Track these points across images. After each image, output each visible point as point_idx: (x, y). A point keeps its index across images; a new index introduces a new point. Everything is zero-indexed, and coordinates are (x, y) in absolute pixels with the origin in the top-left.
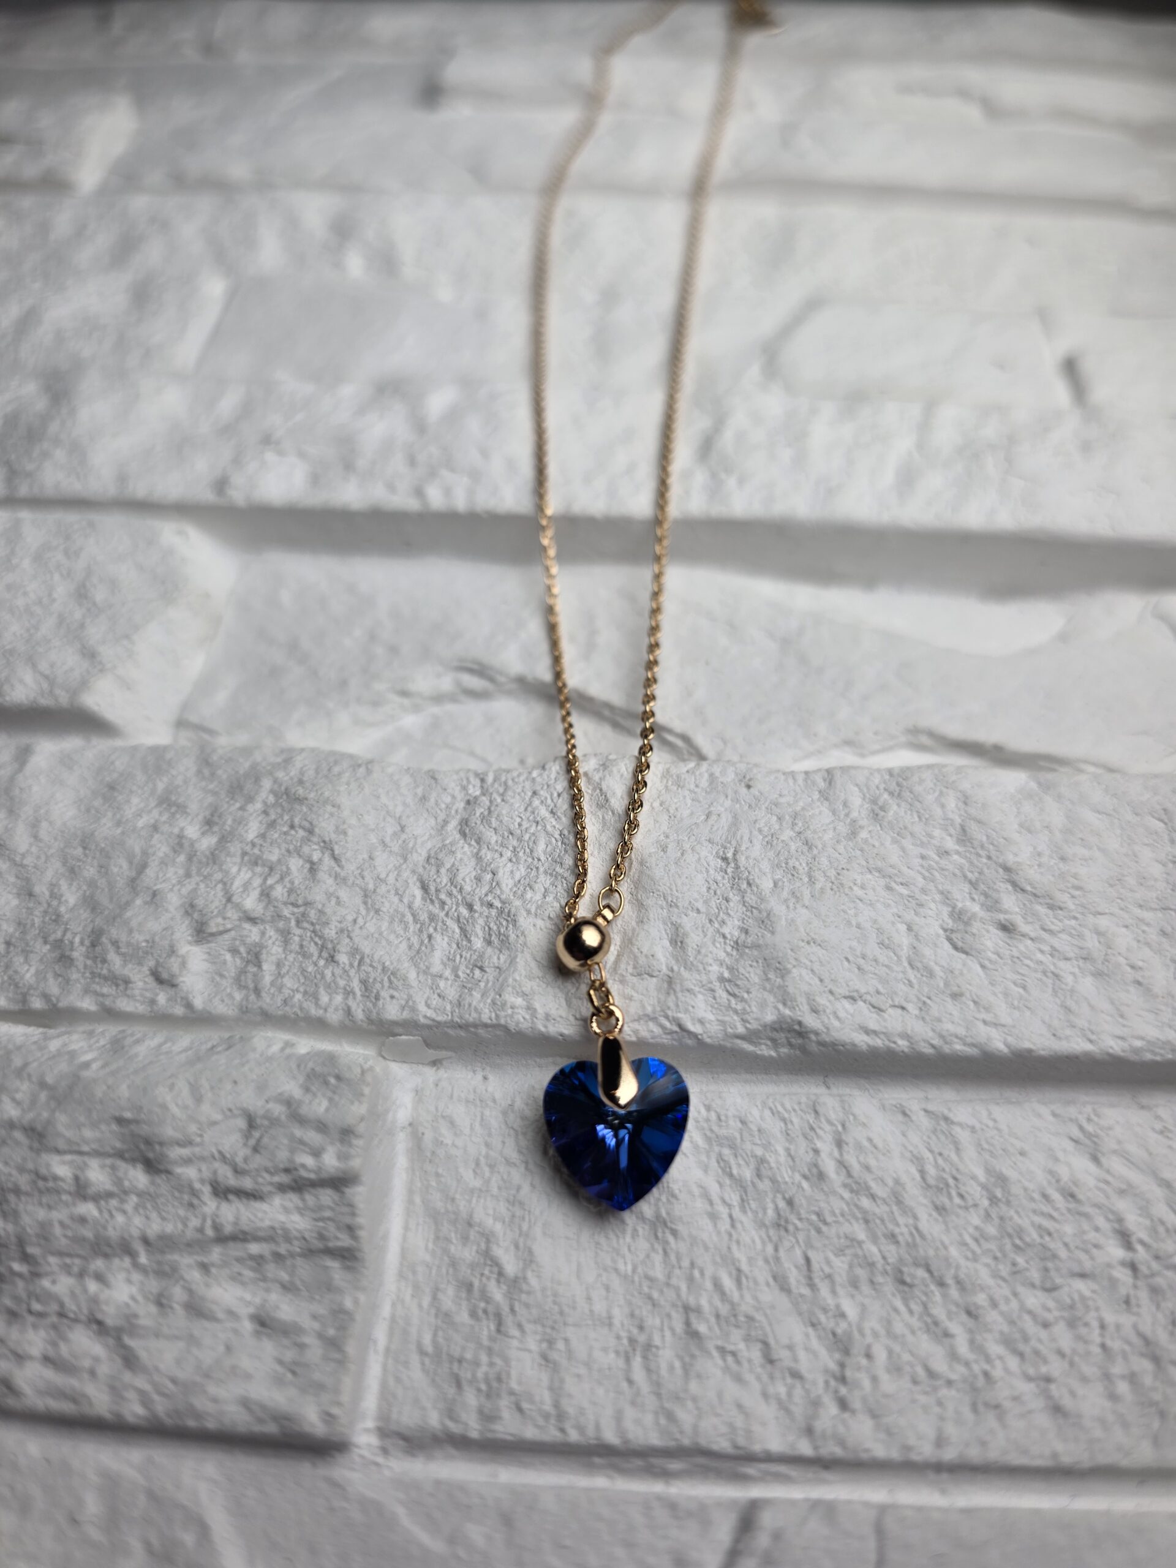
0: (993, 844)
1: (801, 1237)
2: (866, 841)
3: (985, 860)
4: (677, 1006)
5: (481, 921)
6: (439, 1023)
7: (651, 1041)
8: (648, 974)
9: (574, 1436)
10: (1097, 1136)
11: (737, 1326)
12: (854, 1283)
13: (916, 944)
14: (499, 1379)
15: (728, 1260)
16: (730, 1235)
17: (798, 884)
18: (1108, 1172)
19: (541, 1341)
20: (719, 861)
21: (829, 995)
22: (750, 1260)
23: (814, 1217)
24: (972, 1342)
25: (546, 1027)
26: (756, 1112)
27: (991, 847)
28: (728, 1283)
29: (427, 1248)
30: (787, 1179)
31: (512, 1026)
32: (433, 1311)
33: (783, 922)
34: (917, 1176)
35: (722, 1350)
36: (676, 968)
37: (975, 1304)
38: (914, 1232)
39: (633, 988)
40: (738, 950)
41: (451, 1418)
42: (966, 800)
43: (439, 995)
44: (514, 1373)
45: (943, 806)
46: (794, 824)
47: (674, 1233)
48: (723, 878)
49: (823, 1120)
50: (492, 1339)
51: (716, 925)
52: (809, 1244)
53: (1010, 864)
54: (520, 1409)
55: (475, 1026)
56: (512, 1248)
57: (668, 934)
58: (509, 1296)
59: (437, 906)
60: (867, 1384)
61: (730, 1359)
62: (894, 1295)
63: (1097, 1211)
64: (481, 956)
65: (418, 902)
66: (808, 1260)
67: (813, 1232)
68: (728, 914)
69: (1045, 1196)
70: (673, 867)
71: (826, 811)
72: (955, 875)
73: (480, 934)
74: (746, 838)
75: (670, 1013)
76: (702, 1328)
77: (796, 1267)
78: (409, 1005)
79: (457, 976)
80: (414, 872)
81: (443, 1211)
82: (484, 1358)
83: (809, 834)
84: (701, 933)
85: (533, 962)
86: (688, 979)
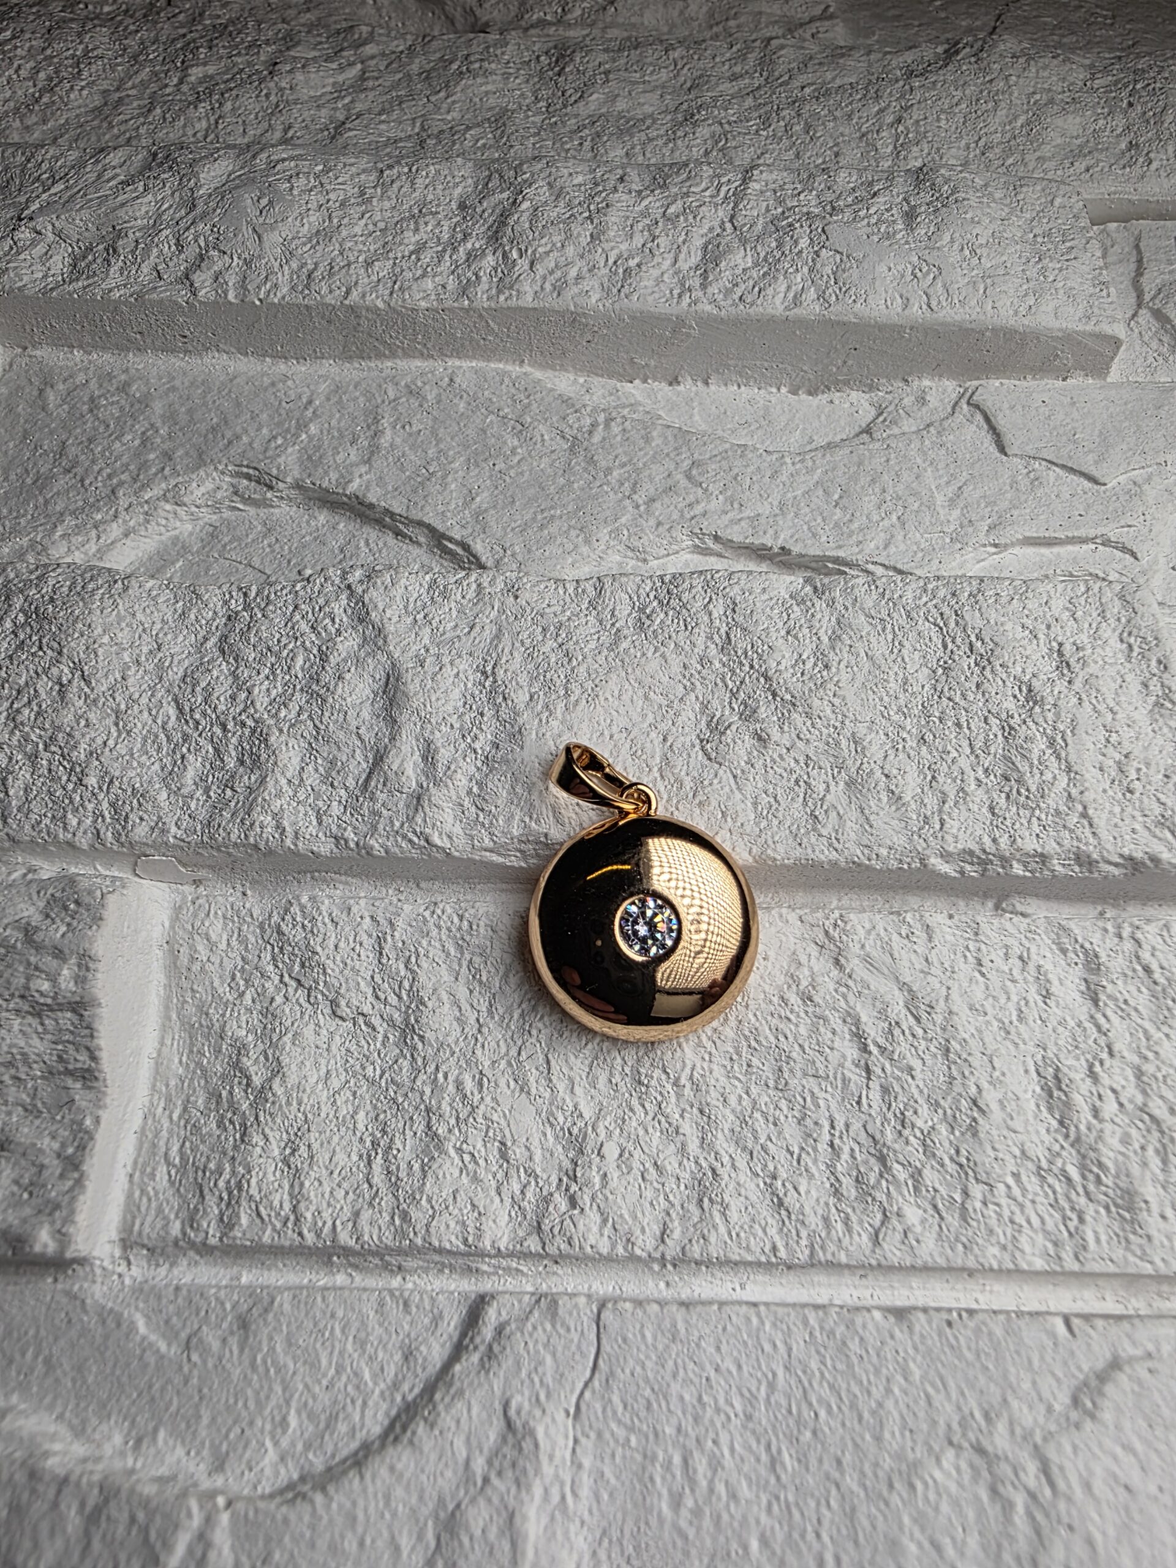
0: (757, 653)
2: (626, 651)
3: (747, 669)
4: (425, 821)
5: (234, 741)
6: (189, 842)
7: (401, 855)
8: (399, 791)
9: (310, 1239)
10: (841, 941)
11: (476, 1128)
12: (593, 1083)
13: (670, 754)
15: (472, 1064)
16: (476, 1039)
17: (553, 697)
18: (850, 976)
19: (284, 1148)
20: (479, 675)
22: (494, 1064)
24: (703, 1139)
25: (296, 844)
27: (755, 655)
28: (470, 1085)
29: (181, 1062)
31: (262, 845)
32: (182, 1123)
33: (533, 735)
35: (459, 1151)
36: (425, 784)
37: (708, 1104)
39: (384, 806)
40: (488, 765)
43: (190, 816)
44: (254, 1181)
46: (557, 635)
47: (422, 1038)
48: (481, 692)
51: (469, 740)
53: (771, 672)
54: (259, 1214)
55: (225, 844)
56: (262, 1059)
57: (420, 750)
58: (255, 1106)
59: (191, 726)
60: (597, 1181)
61: (467, 1158)
62: (632, 1095)
63: (836, 1014)
64: (233, 776)
65: (172, 723)
68: (482, 729)
69: (784, 1000)
70: (429, 682)
71: (593, 621)
72: (716, 684)
73: (233, 753)
74: (507, 651)
75: (418, 830)
76: (441, 1130)
77: (537, 1069)
78: (159, 827)
79: (208, 796)
80: (168, 691)
81: (197, 1025)
82: (227, 1167)
83: (571, 645)
84: (452, 749)
85: (283, 782)
86: (437, 795)
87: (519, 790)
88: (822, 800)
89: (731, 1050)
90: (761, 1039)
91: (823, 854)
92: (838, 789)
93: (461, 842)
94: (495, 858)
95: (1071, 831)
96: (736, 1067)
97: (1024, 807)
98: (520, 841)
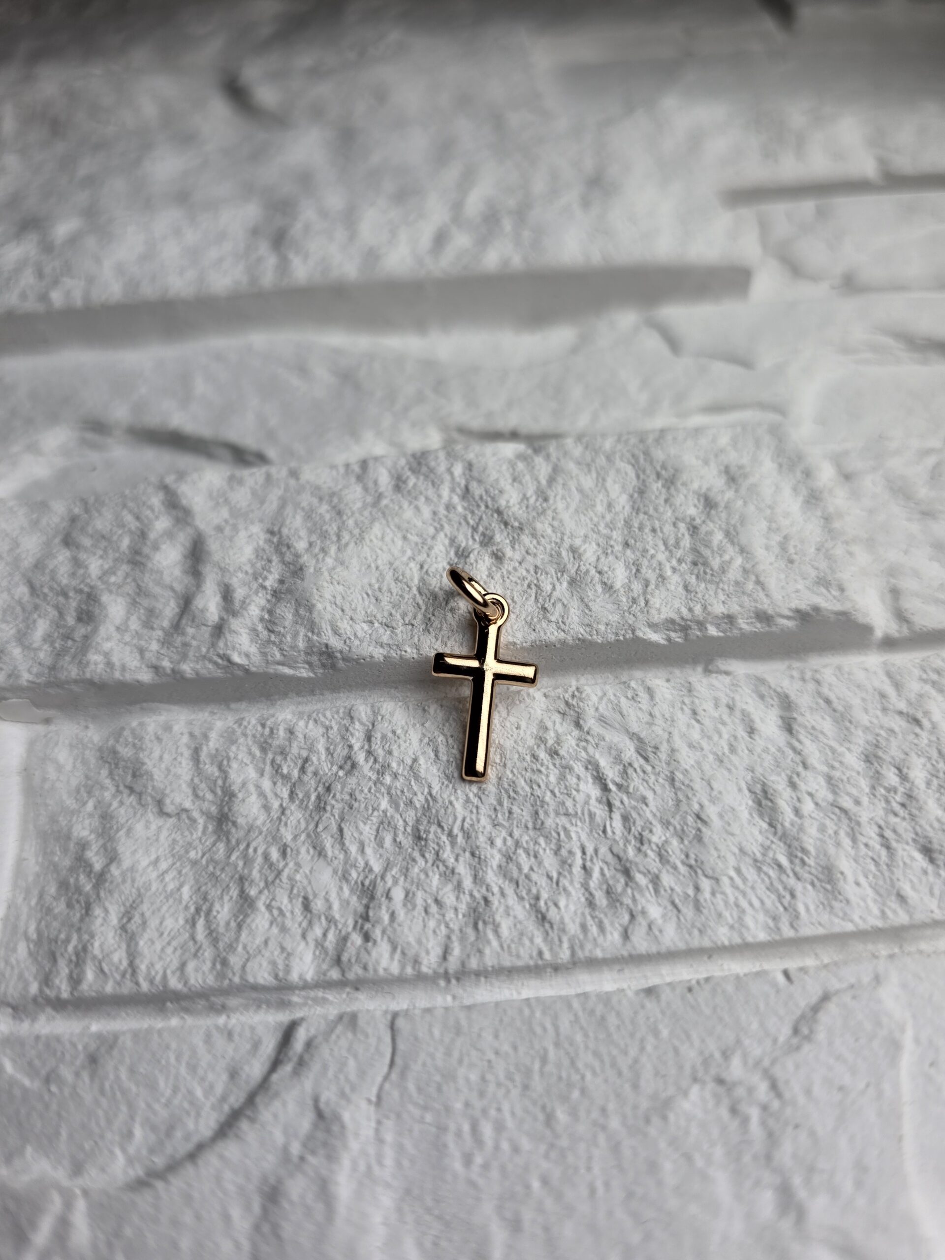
0: (490, 496)
1: (336, 812)
2: (386, 506)
3: (483, 508)
4: (226, 645)
5: (74, 604)
6: (39, 684)
7: (208, 676)
8: (204, 625)
9: (145, 986)
10: (579, 708)
11: (282, 888)
12: (380, 844)
13: (425, 577)
14: (85, 949)
15: (275, 837)
16: (280, 819)
17: (328, 542)
18: (588, 733)
19: (122, 918)
20: (268, 536)
21: (351, 622)
22: (295, 838)
23: (347, 797)
24: (475, 877)
25: (123, 675)
26: (302, 723)
27: (489, 499)
28: (275, 854)
29: (37, 862)
30: (327, 771)
31: (96, 679)
32: (39, 907)
33: (312, 570)
34: (432, 755)
35: (269, 907)
36: (225, 617)
37: (478, 847)
38: (429, 798)
39: (193, 638)
40: (276, 597)
41: (47, 985)
42: (470, 466)
43: (40, 664)
44: (97, 944)
45: (451, 474)
46: (331, 501)
47: (234, 823)
48: (270, 547)
49: (357, 723)
50: (82, 920)
51: (260, 581)
52: (342, 819)
53: (502, 508)
54: (102, 970)
55: (68, 682)
56: (102, 850)
57: (221, 593)
58: (97, 886)
59: (41, 597)
60: (386, 918)
61: (275, 912)
62: (413, 849)
63: (579, 764)
64: (73, 629)
65: (26, 598)
66: (341, 830)
67: (347, 808)
68: (270, 572)
69: (535, 757)
70: (227, 543)
71: (358, 489)
72: (460, 524)
73: (74, 614)
74: (291, 515)
75: (221, 652)
76: (253, 892)
77: (332, 837)
78: (13, 675)
79: (55, 648)
80: (24, 575)
81: (49, 831)
82: (75, 937)
83: (342, 506)
84: (246, 588)
85: (112, 629)
86: (235, 624)
87: (302, 611)
88: (550, 596)
89: (495, 803)
90: (519, 789)
91: (553, 634)
92: (563, 587)
93: (257, 659)
94: (287, 671)
95: (749, 595)
96: (499, 815)
97: (711, 582)
98: (307, 654)
